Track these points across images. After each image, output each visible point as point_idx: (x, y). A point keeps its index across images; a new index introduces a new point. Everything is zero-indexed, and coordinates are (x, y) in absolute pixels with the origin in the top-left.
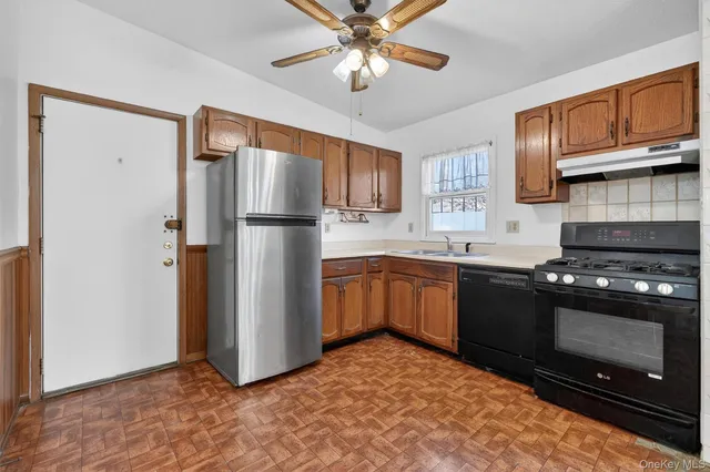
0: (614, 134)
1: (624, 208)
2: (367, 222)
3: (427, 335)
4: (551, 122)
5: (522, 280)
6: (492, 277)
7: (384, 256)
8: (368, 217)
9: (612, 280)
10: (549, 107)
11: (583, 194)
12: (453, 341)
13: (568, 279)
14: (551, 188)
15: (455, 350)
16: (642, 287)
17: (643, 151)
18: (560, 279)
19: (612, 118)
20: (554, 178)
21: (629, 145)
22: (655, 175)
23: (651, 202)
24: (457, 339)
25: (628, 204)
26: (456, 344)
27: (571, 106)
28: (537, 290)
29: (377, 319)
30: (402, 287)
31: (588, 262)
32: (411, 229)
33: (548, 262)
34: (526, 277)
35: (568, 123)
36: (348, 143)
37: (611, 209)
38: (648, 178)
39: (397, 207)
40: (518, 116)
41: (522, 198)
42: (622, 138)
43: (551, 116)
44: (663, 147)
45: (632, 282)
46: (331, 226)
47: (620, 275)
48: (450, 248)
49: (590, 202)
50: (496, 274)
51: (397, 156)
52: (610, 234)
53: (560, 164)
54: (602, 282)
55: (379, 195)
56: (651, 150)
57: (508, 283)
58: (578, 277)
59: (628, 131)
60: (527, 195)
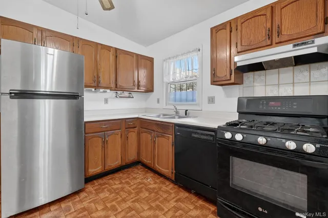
0: (270, 37)
1: (276, 88)
2: (133, 97)
3: (158, 167)
4: (231, 32)
5: (211, 135)
6: (193, 132)
7: (138, 118)
8: (134, 94)
9: (269, 139)
10: (230, 22)
11: (251, 79)
12: (172, 173)
13: (239, 137)
14: (231, 74)
15: (173, 179)
16: (291, 145)
17: (289, 47)
18: (233, 136)
19: (269, 25)
20: (233, 68)
21: (280, 43)
22: (295, 65)
23: (293, 83)
24: (174, 172)
25: (279, 85)
26: (174, 175)
27: (243, 21)
28: (218, 143)
29: (132, 156)
30: (146, 137)
31: (252, 124)
32: (158, 101)
33: (227, 123)
34: (213, 133)
35: (241, 32)
36: (116, 49)
37: (268, 88)
38: (291, 68)
39: (151, 89)
40: (212, 29)
41: (214, 82)
42: (276, 39)
43: (231, 28)
44: (303, 44)
45: (284, 141)
46: (109, 100)
47: (274, 135)
48: (177, 112)
49: (255, 84)
50: (195, 131)
51: (151, 60)
52: (267, 104)
53: (236, 59)
54: (262, 140)
55: (139, 82)
56: (295, 46)
57: (203, 137)
58: (245, 136)
59: (279, 33)
60: (218, 79)
